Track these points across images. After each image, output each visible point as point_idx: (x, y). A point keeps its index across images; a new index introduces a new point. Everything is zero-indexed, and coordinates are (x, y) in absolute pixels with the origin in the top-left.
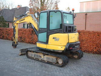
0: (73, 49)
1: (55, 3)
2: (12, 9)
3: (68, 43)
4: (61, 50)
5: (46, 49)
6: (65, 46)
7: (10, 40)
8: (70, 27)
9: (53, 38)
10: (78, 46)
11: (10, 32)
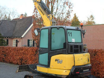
0: (81, 73)
1: (67, 14)
2: (13, 20)
3: (74, 65)
4: (65, 76)
5: (47, 73)
6: (70, 70)
7: (7, 62)
8: (76, 46)
9: (56, 60)
10: (88, 70)
11: (8, 52)
